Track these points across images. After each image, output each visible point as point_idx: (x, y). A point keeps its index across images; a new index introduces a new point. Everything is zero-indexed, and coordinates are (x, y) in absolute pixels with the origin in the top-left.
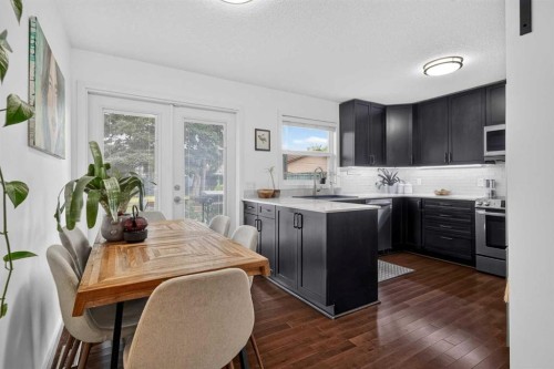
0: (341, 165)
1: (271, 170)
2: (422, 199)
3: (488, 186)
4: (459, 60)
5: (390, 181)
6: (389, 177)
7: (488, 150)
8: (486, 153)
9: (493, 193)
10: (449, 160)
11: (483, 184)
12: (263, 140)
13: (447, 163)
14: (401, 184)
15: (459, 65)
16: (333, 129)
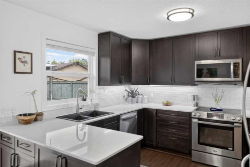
0: (99, 84)
1: (34, 92)
2: (157, 110)
3: (194, 99)
4: (191, 11)
5: (133, 95)
6: (132, 92)
7: (197, 77)
8: (196, 79)
9: (197, 104)
10: (173, 82)
11: (191, 98)
12: (24, 62)
13: (172, 84)
14: (140, 96)
15: (191, 15)
16: (93, 54)
